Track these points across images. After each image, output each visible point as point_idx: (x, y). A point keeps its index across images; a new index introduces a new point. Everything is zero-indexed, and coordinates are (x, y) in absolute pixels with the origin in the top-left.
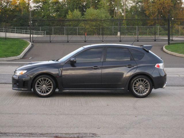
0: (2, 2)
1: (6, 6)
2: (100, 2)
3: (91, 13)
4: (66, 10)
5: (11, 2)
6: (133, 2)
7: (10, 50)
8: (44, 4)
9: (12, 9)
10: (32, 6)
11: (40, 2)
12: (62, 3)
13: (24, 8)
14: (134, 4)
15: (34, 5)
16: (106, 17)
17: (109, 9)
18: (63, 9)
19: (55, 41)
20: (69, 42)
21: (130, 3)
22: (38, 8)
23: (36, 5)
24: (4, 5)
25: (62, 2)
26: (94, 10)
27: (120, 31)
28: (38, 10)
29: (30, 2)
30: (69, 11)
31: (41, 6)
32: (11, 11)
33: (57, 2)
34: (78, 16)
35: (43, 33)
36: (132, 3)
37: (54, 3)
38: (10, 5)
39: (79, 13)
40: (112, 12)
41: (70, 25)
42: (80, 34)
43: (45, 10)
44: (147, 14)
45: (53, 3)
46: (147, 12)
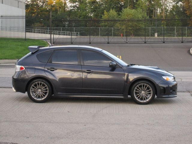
0: (38, 2)
1: (42, 6)
2: (138, 1)
3: (127, 13)
4: (102, 10)
5: (47, 2)
6: (173, 1)
7: (26, 51)
8: (81, 4)
9: (48, 9)
10: (69, 6)
11: (77, 1)
12: (100, 3)
13: (60, 8)
14: (174, 4)
15: (70, 5)
16: (143, 17)
17: (147, 9)
18: (100, 9)
19: (81, 42)
20: (92, 43)
21: (170, 3)
22: (75, 8)
23: (73, 5)
24: (40, 5)
25: (100, 1)
26: (130, 10)
27: (158, 32)
28: (74, 10)
29: (67, 1)
30: (105, 11)
31: (78, 6)
32: (47, 11)
33: (94, 2)
34: (114, 16)
35: (77, 33)
36: (172, 3)
37: (91, 3)
38: (46, 5)
39: (115, 13)
40: (151, 12)
41: (105, 26)
42: (115, 35)
43: (81, 10)
44: (188, 14)
45: (89, 3)
46: (187, 12)
